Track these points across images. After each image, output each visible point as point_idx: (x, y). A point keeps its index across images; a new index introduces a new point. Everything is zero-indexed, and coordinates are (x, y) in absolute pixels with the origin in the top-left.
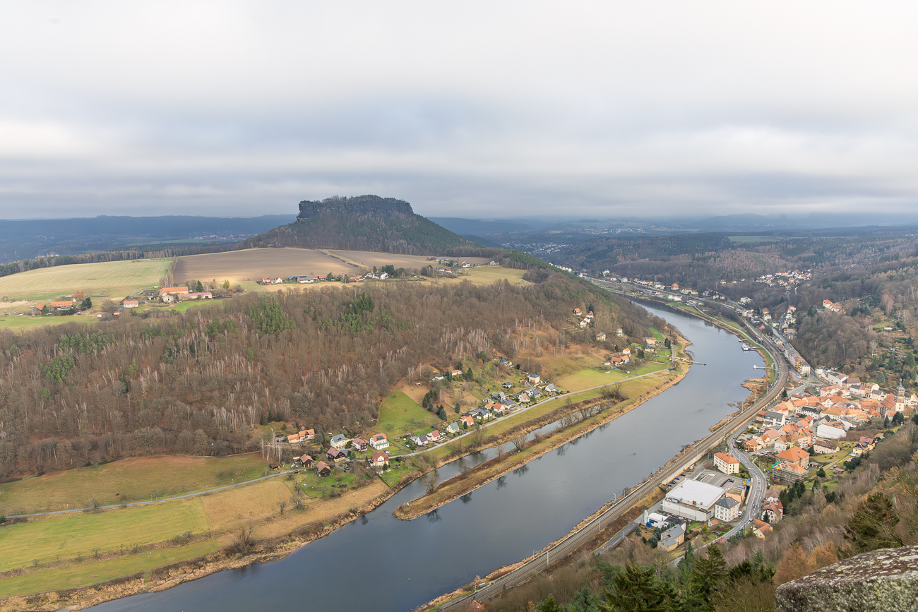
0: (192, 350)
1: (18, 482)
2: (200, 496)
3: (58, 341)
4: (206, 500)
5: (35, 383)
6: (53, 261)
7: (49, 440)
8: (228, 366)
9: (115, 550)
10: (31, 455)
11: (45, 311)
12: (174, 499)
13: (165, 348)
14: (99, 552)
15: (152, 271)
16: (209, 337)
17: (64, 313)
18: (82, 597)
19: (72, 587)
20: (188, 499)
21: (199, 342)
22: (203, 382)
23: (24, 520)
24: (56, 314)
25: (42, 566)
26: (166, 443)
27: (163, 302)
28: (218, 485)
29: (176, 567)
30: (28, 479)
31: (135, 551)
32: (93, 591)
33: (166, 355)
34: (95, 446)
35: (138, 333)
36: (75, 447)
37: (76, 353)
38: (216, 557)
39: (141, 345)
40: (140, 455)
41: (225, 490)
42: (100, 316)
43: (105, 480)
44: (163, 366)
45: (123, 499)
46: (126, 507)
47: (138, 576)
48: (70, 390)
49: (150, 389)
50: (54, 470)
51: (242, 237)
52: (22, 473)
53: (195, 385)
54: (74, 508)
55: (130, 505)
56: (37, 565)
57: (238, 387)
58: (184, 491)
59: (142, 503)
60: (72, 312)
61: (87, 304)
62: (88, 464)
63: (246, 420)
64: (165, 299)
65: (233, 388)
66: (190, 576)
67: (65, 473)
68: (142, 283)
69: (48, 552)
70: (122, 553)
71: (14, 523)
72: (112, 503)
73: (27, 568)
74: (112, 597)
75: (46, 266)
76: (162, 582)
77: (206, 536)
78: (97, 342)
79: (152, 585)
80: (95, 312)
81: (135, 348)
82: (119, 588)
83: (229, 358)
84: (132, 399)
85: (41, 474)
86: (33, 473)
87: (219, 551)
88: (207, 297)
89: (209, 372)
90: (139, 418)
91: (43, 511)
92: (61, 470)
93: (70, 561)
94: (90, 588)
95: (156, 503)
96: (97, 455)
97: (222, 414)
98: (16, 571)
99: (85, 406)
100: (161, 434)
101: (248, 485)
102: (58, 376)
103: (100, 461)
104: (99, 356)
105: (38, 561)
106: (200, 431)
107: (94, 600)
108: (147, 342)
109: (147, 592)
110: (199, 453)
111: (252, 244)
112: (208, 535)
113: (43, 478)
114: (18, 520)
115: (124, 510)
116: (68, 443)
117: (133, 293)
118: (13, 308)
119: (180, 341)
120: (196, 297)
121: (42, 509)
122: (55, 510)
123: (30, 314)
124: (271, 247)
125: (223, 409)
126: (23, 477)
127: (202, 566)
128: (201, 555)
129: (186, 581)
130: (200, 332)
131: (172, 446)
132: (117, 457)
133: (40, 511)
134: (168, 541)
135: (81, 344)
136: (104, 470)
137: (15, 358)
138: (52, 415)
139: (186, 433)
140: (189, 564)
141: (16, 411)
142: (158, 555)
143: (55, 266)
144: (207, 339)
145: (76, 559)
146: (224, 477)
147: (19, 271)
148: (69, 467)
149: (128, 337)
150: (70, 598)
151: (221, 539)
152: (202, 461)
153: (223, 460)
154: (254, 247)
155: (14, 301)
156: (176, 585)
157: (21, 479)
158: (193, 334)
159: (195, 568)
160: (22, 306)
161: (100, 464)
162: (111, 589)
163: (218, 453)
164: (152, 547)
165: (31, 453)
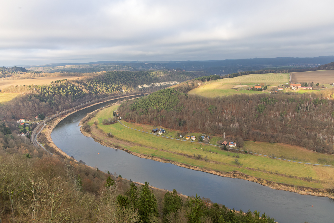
0: (307, 109)
1: (248, 141)
2: (312, 165)
3: (260, 99)
4: (315, 167)
5: (254, 112)
6: (248, 73)
7: (259, 131)
8: (323, 117)
9: (283, 174)
10: (253, 135)
11: (253, 89)
12: (300, 163)
13: (296, 107)
14: (278, 173)
15: (283, 78)
16: (314, 105)
17: (259, 90)
18: (274, 185)
19: (271, 181)
20: (307, 165)
21: (310, 106)
22: (312, 122)
23: (252, 154)
24: (256, 90)
25: (260, 170)
26: (297, 142)
27: (292, 89)
28: (319, 163)
29: (307, 188)
30: (251, 141)
31: (290, 177)
32: (277, 185)
33: (297, 109)
34: (272, 137)
35: (287, 100)
36: (266, 135)
37: (266, 104)
38: (323, 191)
39: (287, 104)
40: (287, 144)
41: (322, 166)
42: (271, 92)
43: (275, 148)
44: (296, 113)
45: (282, 157)
46: (283, 160)
47: (292, 186)
48: (264, 116)
49: (291, 121)
50: (259, 141)
51: (309, 65)
52: (250, 139)
53: (309, 122)
54: (266, 155)
55: (285, 160)
56: (258, 169)
57: (327, 126)
58: (304, 161)
59: (289, 161)
60: (261, 90)
61: (266, 88)
62: (269, 142)
63: (331, 141)
64: (293, 88)
65: (325, 127)
66: (313, 194)
67: (262, 143)
68: (281, 82)
69: (261, 166)
70: (285, 176)
71: (249, 154)
72: (278, 157)
73: (256, 169)
74: (284, 189)
75: (246, 74)
76: (302, 191)
77: (317, 181)
78: (272, 101)
79: (298, 191)
80: (268, 91)
81: (285, 105)
82: (286, 188)
83: (323, 114)
84: (284, 123)
85: (255, 141)
86: (253, 140)
87: (324, 189)
88: (310, 89)
89: (315, 119)
90: (287, 130)
91: (257, 153)
92: (261, 141)
93: (268, 172)
94: (276, 183)
95: (294, 162)
96: (273, 140)
97: (320, 136)
98: (253, 169)
99: (269, 122)
100: (296, 138)
101: (332, 167)
102: (261, 111)
103: (273, 142)
104: (273, 106)
105: (259, 168)
106: (311, 141)
107: (278, 188)
108: (290, 104)
109: (296, 193)
110: (309, 148)
111: (322, 68)
112: (318, 181)
113: (256, 142)
114: (250, 153)
115: (283, 161)
116: (264, 133)
117: (280, 85)
118: (243, 87)
119: (302, 105)
120: (305, 88)
121: (257, 152)
122: (260, 154)
123: (249, 90)
124: (331, 70)
125: (321, 134)
126: (250, 140)
127: (317, 192)
128: (317, 188)
129: (311, 195)
130: (310, 103)
131: (299, 143)
132: (279, 142)
133: (256, 153)
134: (302, 178)
135: (268, 101)
136: (275, 145)
137: (248, 103)
138: (259, 123)
139: (306, 140)
140: (312, 189)
141: (248, 120)
142: (299, 181)
143: (249, 74)
144: (313, 105)
145: (270, 172)
146: (321, 161)
147: (239, 76)
148: (264, 141)
149: (283, 101)
150: (270, 184)
151: (324, 185)
152: (311, 152)
153: (320, 154)
154: (323, 69)
155: (243, 85)
156: (307, 195)
157: (249, 141)
158: (308, 103)
159: (314, 192)
160: (245, 87)
161: (273, 143)
162: (283, 186)
163: (318, 151)
164: (296, 177)
165: (253, 134)
